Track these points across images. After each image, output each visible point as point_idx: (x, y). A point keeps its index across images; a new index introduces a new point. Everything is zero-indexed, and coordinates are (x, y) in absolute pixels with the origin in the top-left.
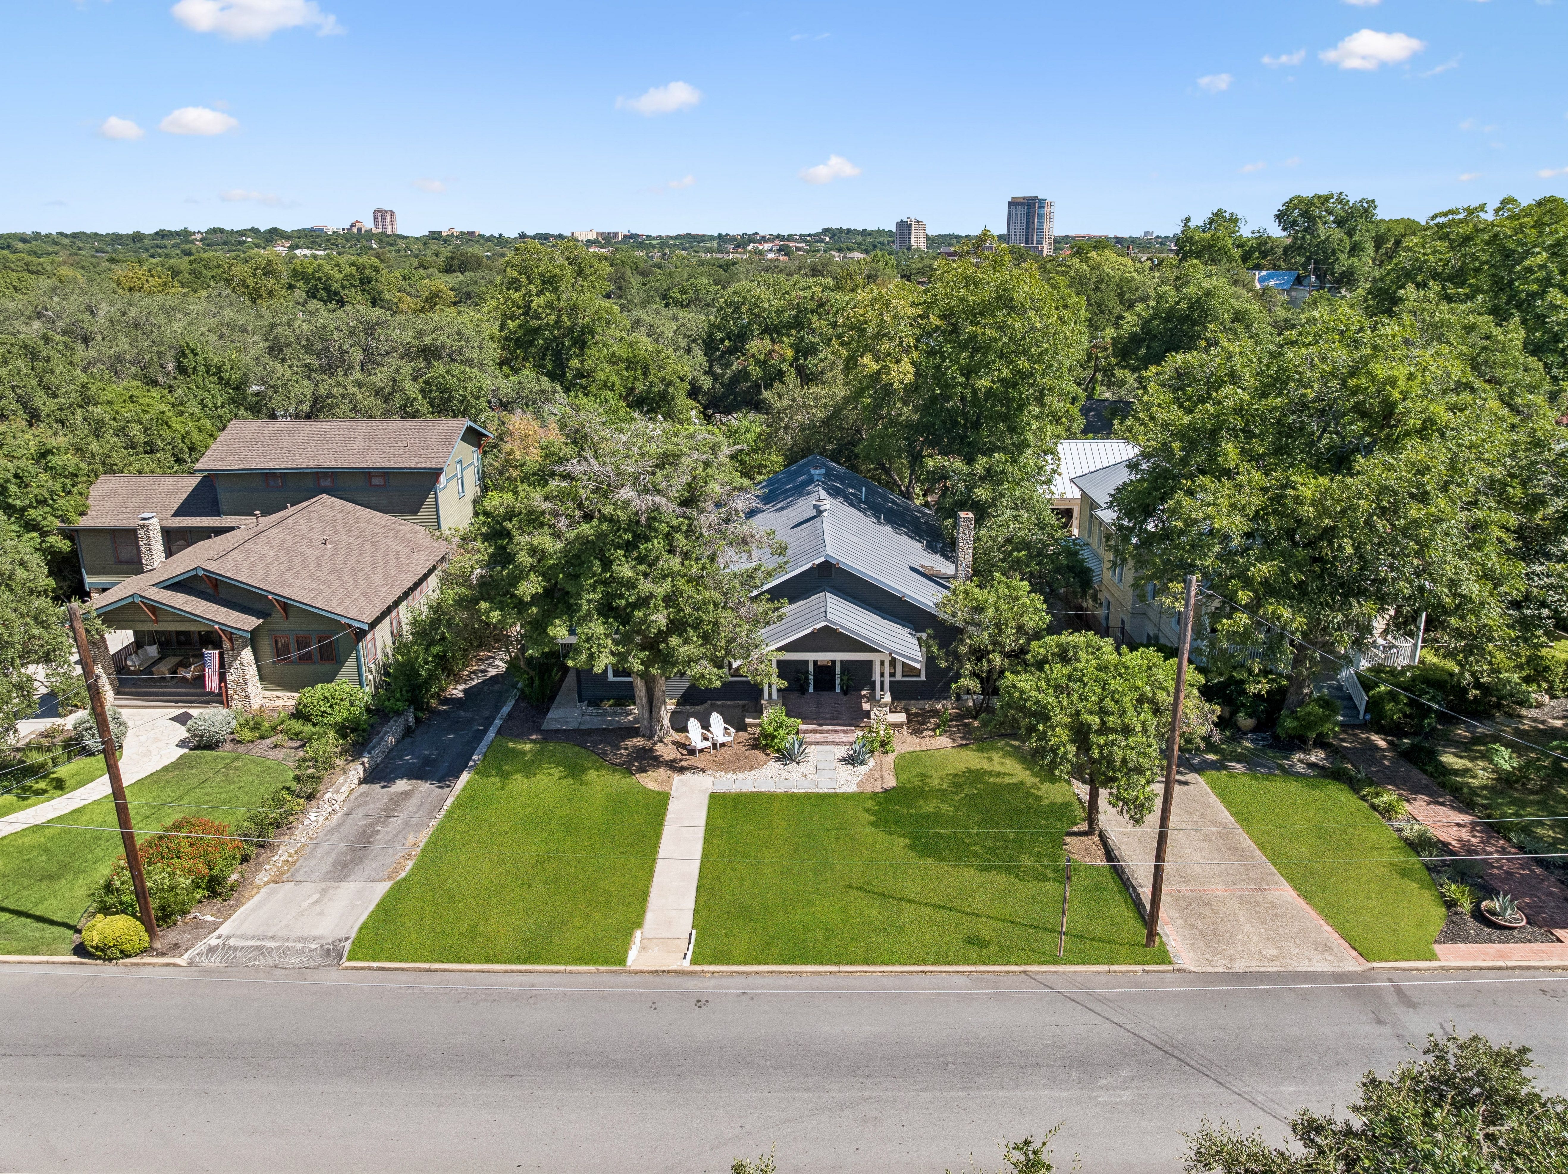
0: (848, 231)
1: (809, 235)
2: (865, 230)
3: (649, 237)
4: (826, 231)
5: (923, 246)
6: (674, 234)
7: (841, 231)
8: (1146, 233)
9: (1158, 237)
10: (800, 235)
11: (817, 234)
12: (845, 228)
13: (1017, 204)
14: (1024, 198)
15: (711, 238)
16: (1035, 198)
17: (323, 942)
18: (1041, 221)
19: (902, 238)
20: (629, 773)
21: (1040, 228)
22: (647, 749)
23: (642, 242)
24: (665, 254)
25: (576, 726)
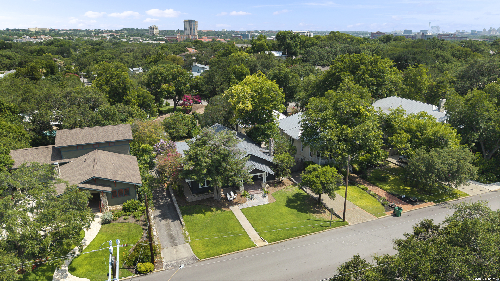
0: (132, 29)
1: (118, 30)
2: (137, 29)
3: (59, 30)
4: (124, 29)
5: (158, 34)
6: (68, 29)
7: (129, 29)
8: (223, 30)
9: (226, 31)
10: (115, 30)
11: (121, 30)
12: (130, 28)
13: (186, 22)
14: (188, 20)
15: (83, 31)
16: (192, 20)
17: (189, 258)
18: (194, 27)
19: (151, 32)
20: (218, 208)
21: (194, 29)
22: (219, 202)
23: (57, 33)
24: (70, 38)
25: (196, 200)
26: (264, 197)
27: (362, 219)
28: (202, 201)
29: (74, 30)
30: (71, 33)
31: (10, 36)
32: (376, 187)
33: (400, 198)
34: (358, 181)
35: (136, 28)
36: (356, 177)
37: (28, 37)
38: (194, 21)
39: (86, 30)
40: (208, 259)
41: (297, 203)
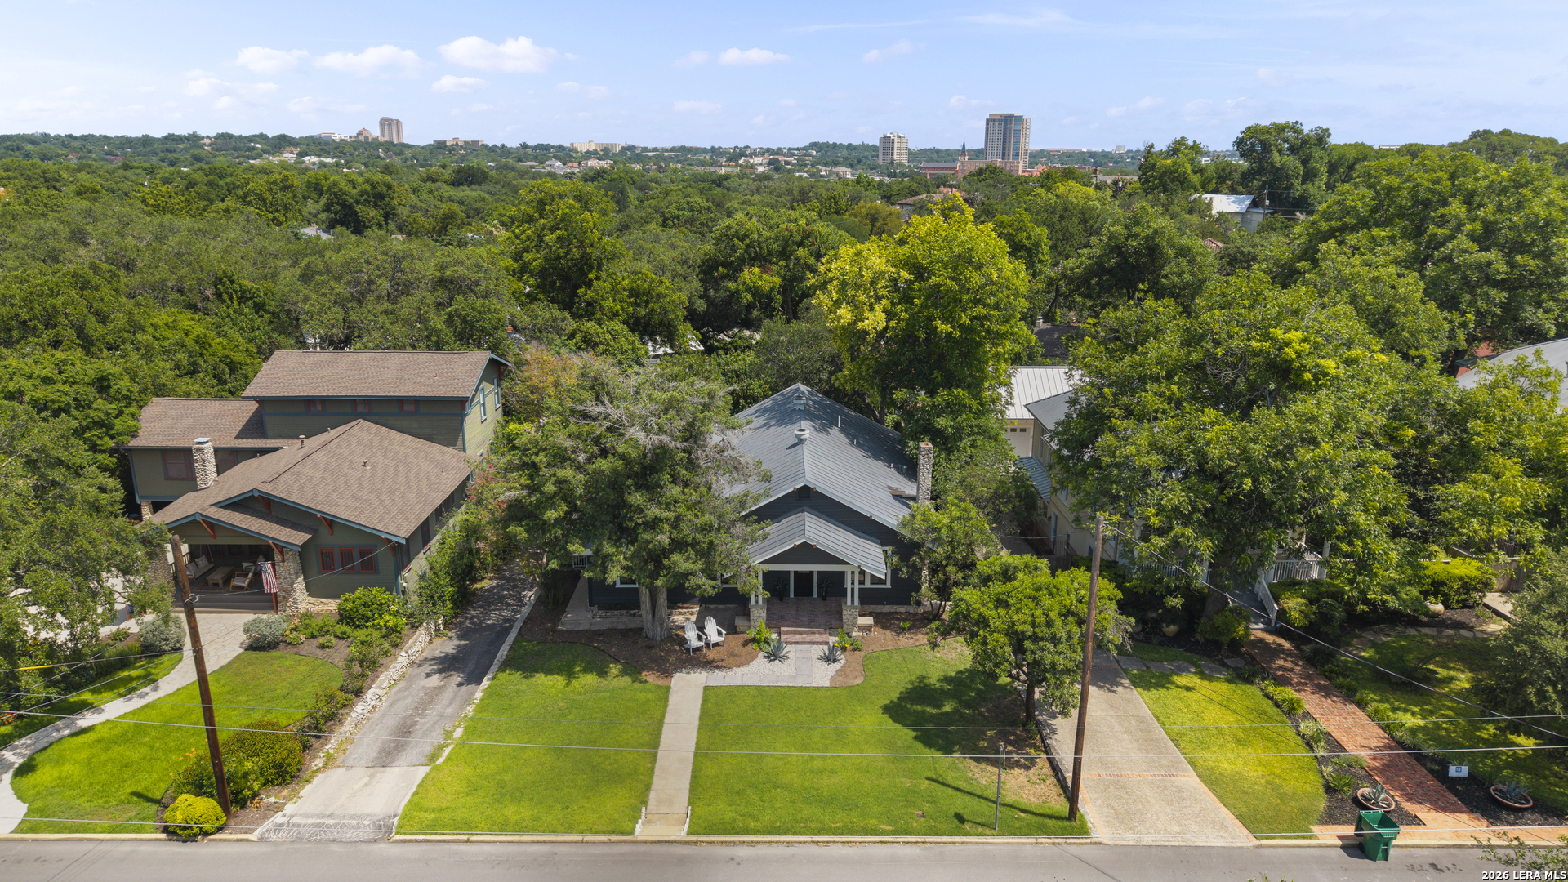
0: (835, 145)
1: (798, 149)
2: (850, 145)
3: (645, 149)
4: (814, 145)
5: (904, 161)
6: (669, 145)
7: (827, 145)
8: (1117, 147)
9: (1129, 151)
10: (789, 149)
11: (805, 148)
12: (831, 142)
13: (994, 120)
14: (1001, 115)
15: (705, 151)
16: (1011, 116)
17: (375, 819)
18: (1017, 137)
19: (885, 153)
20: (633, 669)
21: (1017, 144)
22: (650, 647)
23: (638, 155)
24: (661, 167)
25: (587, 627)
26: (829, 658)
27: (1177, 829)
28: (600, 635)
29: (683, 149)
30: (670, 157)
31: (520, 160)
32: (1353, 708)
33: (1442, 776)
34: (1281, 668)
35: (846, 143)
36: (1284, 651)
37: (559, 163)
38: (1019, 119)
39: (713, 148)
40: (421, 837)
41: (939, 707)
